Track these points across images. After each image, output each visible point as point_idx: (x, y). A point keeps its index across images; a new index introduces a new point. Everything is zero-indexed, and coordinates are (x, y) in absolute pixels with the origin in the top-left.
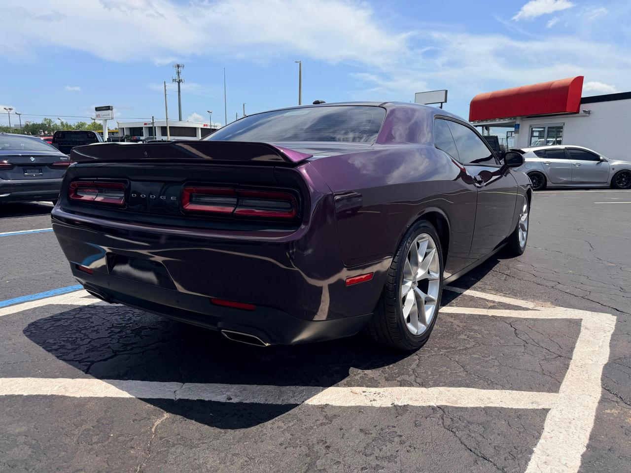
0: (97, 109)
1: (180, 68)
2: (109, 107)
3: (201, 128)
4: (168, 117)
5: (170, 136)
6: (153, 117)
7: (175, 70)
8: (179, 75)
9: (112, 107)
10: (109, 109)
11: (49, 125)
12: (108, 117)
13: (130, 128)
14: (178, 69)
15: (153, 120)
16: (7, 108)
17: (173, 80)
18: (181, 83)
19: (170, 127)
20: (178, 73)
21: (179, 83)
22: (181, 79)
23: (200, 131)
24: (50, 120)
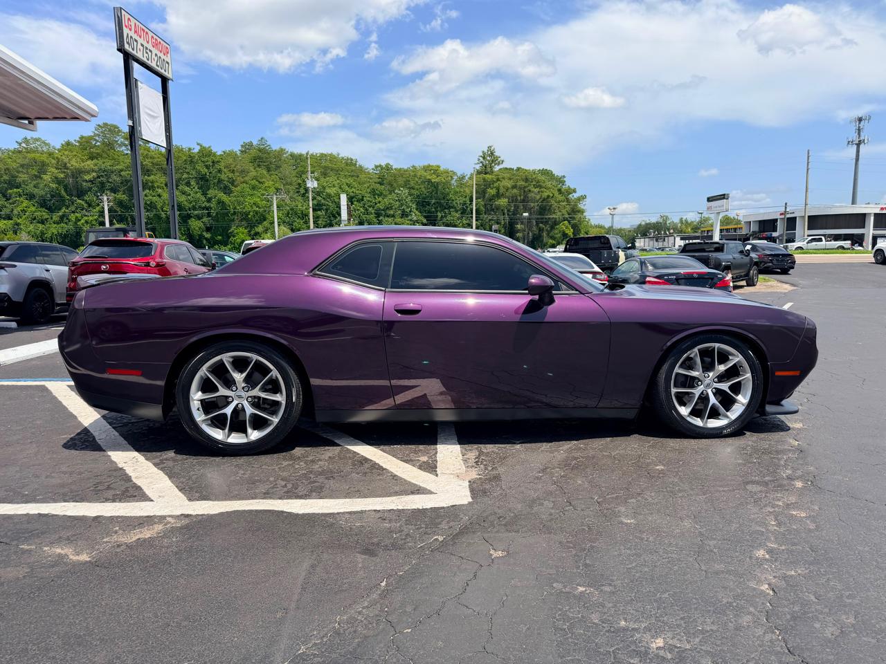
0: (709, 200)
1: (862, 123)
2: (724, 195)
3: (875, 214)
4: (808, 202)
5: (808, 229)
6: (786, 204)
7: (854, 127)
8: (859, 134)
9: (728, 194)
10: (724, 198)
11: (666, 223)
12: (722, 208)
13: (760, 222)
14: (859, 123)
15: (786, 208)
16: (611, 208)
17: (849, 142)
18: (862, 146)
19: (809, 217)
20: (859, 130)
21: (858, 145)
22: (862, 138)
23: (872, 218)
24: (667, 217)
